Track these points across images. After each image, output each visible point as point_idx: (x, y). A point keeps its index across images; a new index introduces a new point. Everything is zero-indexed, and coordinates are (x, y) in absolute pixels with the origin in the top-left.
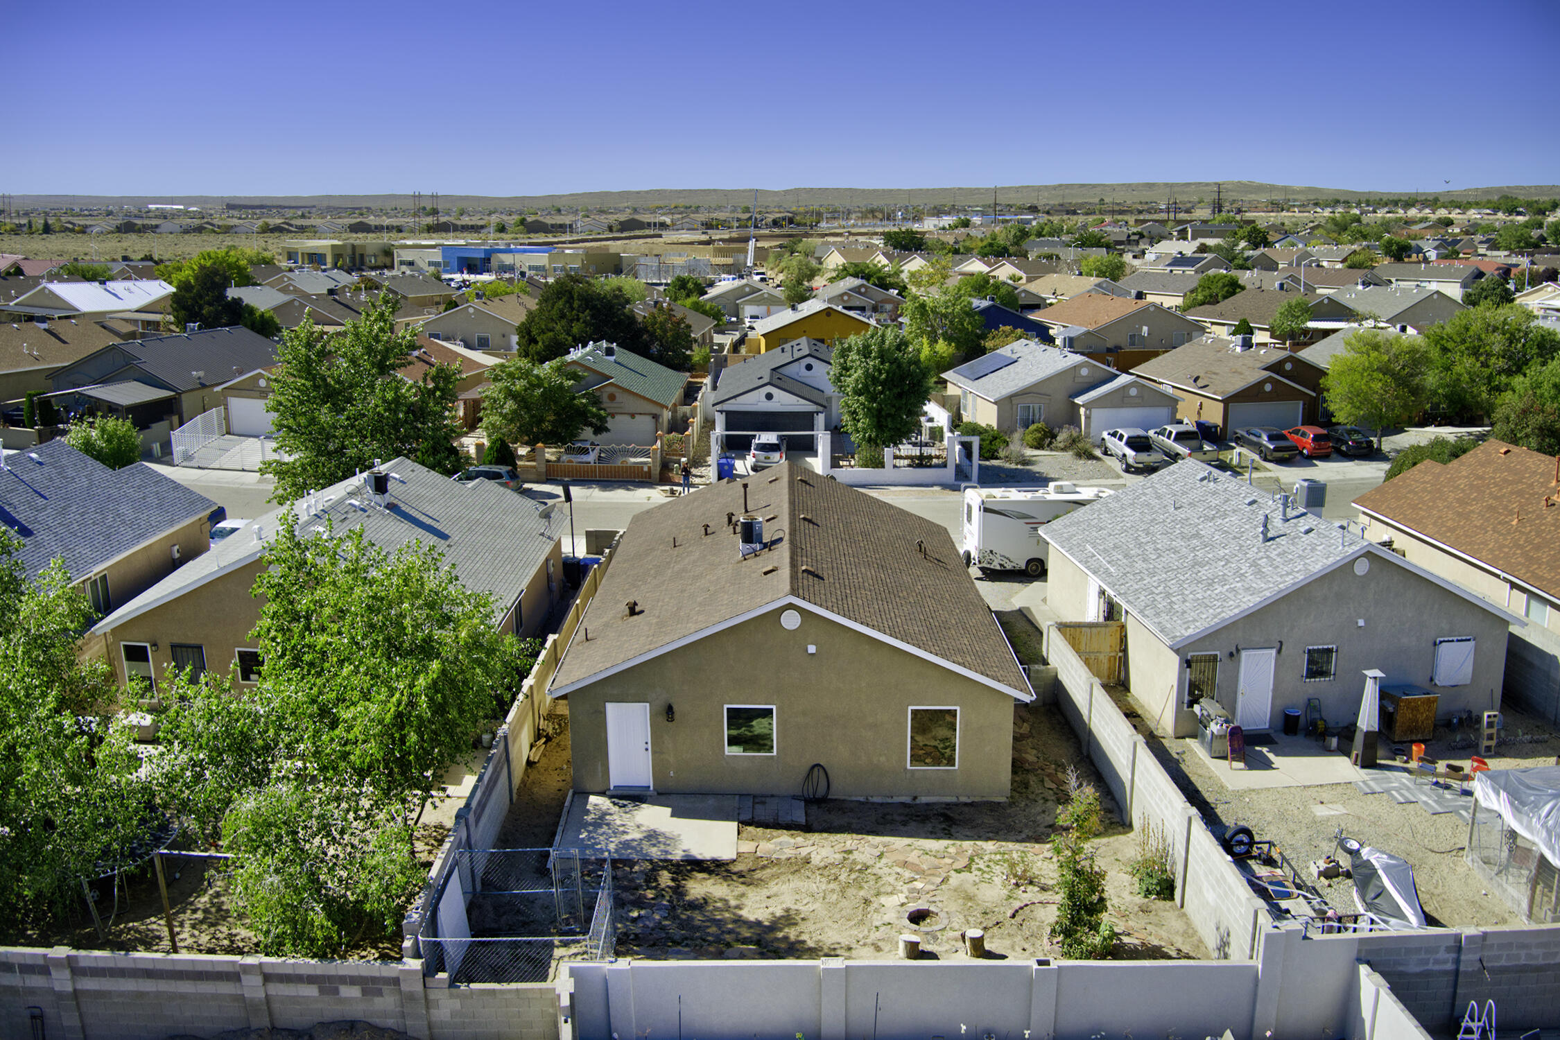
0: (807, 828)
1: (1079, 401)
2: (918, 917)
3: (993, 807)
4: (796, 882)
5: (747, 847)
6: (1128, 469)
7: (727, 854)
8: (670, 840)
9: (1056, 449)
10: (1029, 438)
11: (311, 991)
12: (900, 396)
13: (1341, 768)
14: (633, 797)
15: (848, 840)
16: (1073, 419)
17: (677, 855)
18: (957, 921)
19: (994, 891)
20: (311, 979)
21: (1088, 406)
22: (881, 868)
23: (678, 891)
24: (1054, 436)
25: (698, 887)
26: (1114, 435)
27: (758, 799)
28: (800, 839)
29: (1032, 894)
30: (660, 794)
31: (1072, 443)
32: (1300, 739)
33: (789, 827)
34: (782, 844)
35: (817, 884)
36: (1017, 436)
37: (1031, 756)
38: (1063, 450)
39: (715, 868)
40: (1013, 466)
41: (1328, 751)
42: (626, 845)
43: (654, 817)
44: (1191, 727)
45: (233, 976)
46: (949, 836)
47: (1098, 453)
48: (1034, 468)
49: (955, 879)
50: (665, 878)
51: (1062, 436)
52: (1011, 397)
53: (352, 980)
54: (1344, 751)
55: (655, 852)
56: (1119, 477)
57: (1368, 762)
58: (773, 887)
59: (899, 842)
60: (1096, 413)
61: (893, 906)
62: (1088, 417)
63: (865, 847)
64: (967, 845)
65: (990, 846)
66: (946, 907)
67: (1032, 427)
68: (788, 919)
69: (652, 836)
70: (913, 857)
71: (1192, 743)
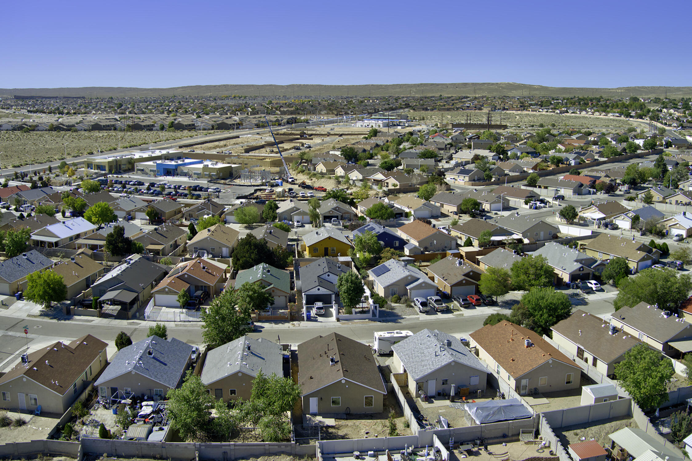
0: (347, 419)
1: (408, 287)
2: (367, 433)
3: (380, 413)
4: (346, 429)
5: (337, 423)
6: (421, 312)
7: (334, 425)
8: (323, 423)
9: (401, 303)
10: (393, 300)
11: (277, 447)
12: (357, 294)
13: (447, 402)
14: (315, 415)
15: (354, 421)
16: (406, 294)
17: (325, 425)
18: (373, 433)
19: (380, 428)
20: (277, 445)
21: (410, 289)
22: (360, 425)
23: (328, 431)
24: (400, 299)
25: (331, 430)
26: (417, 300)
27: (337, 414)
28: (346, 421)
29: (386, 428)
30: (319, 414)
31: (406, 301)
32: (441, 397)
33: (343, 419)
34: (342, 422)
35: (350, 429)
36: (390, 298)
37: (387, 403)
38: (403, 304)
39: (332, 427)
40: (388, 310)
41: (446, 399)
42: (316, 424)
43: (319, 418)
44: (418, 396)
45: (264, 445)
46: (372, 419)
47: (413, 304)
48: (395, 311)
49: (373, 427)
50: (324, 429)
51: (403, 299)
52: (388, 286)
53: (284, 445)
54: (449, 399)
55: (321, 425)
56: (418, 314)
57: (453, 401)
58: (343, 430)
59: (363, 421)
60: (412, 291)
61: (363, 431)
62: (410, 293)
63: (357, 422)
64: (375, 421)
65: (379, 421)
66: (371, 431)
67: (394, 296)
68: (346, 435)
69: (320, 422)
70: (366, 423)
71: (419, 399)
